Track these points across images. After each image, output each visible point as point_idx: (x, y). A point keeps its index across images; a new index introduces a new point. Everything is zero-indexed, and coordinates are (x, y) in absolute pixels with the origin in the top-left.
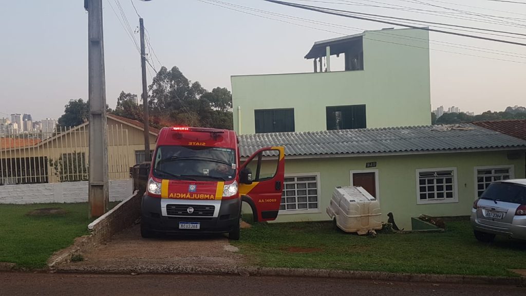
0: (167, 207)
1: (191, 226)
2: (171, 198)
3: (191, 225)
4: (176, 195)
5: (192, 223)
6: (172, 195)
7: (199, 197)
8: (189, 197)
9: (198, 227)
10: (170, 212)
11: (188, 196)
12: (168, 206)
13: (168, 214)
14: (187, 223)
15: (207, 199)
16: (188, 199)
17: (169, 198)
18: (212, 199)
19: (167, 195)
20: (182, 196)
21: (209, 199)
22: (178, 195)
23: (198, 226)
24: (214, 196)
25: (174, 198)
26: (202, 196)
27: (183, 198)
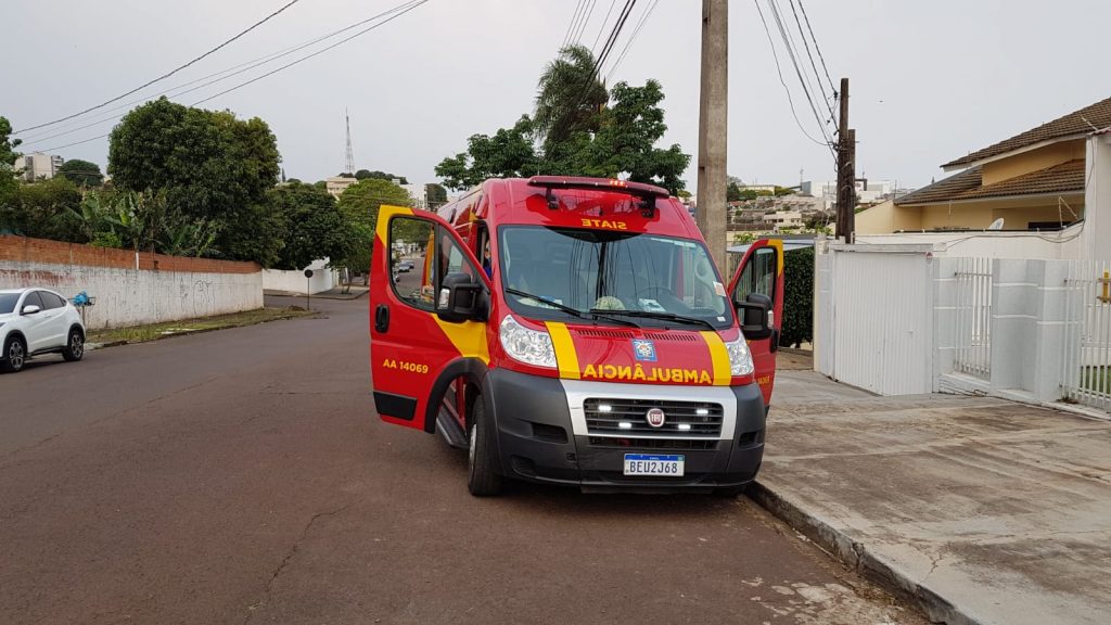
0: (586, 407)
1: (659, 466)
2: (590, 378)
3: (659, 463)
4: (604, 370)
5: (661, 458)
6: (590, 370)
7: (668, 376)
8: (642, 376)
9: (680, 472)
10: (595, 423)
11: (639, 373)
12: (590, 404)
13: (590, 429)
14: (647, 458)
15: (691, 383)
16: (639, 381)
17: (583, 379)
18: (705, 384)
19: (576, 370)
20: (621, 375)
21: (698, 385)
22: (610, 371)
23: (677, 468)
24: (711, 374)
25: (598, 380)
26: (677, 374)
27: (625, 380)
